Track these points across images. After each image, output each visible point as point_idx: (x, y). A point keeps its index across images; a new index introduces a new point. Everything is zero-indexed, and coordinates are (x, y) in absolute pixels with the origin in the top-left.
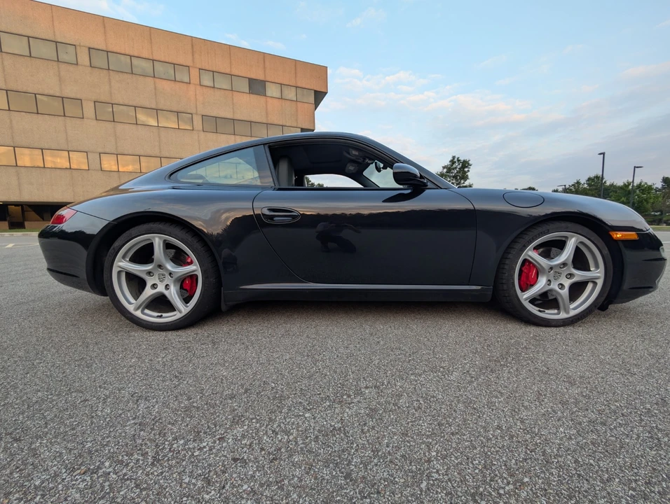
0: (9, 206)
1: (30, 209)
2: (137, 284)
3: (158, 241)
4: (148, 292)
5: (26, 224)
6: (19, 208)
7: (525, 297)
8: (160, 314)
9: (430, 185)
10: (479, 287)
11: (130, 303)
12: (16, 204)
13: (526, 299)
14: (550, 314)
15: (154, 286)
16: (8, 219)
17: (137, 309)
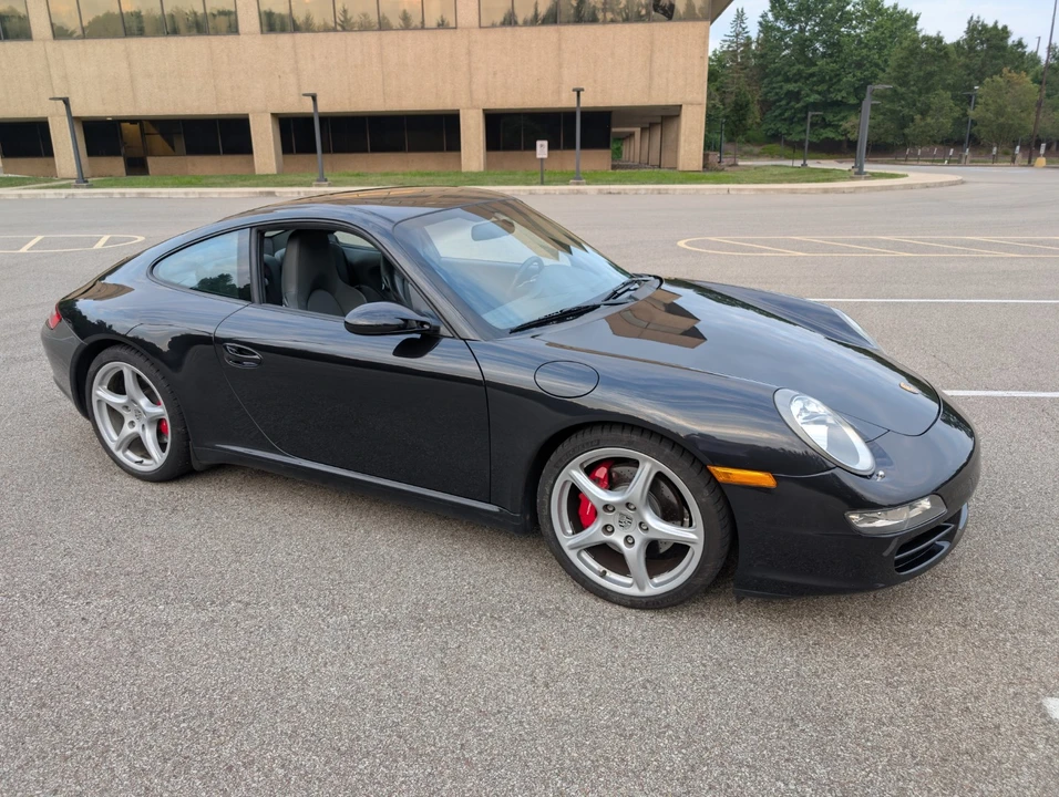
0: (123, 125)
1: (152, 130)
2: (116, 417)
3: (128, 371)
4: (127, 430)
5: (150, 161)
6: (137, 127)
7: (570, 542)
8: (140, 459)
9: (443, 330)
10: (495, 508)
11: (113, 441)
12: (133, 121)
13: (572, 548)
14: (615, 582)
15: (132, 423)
16: (123, 151)
17: (118, 448)
